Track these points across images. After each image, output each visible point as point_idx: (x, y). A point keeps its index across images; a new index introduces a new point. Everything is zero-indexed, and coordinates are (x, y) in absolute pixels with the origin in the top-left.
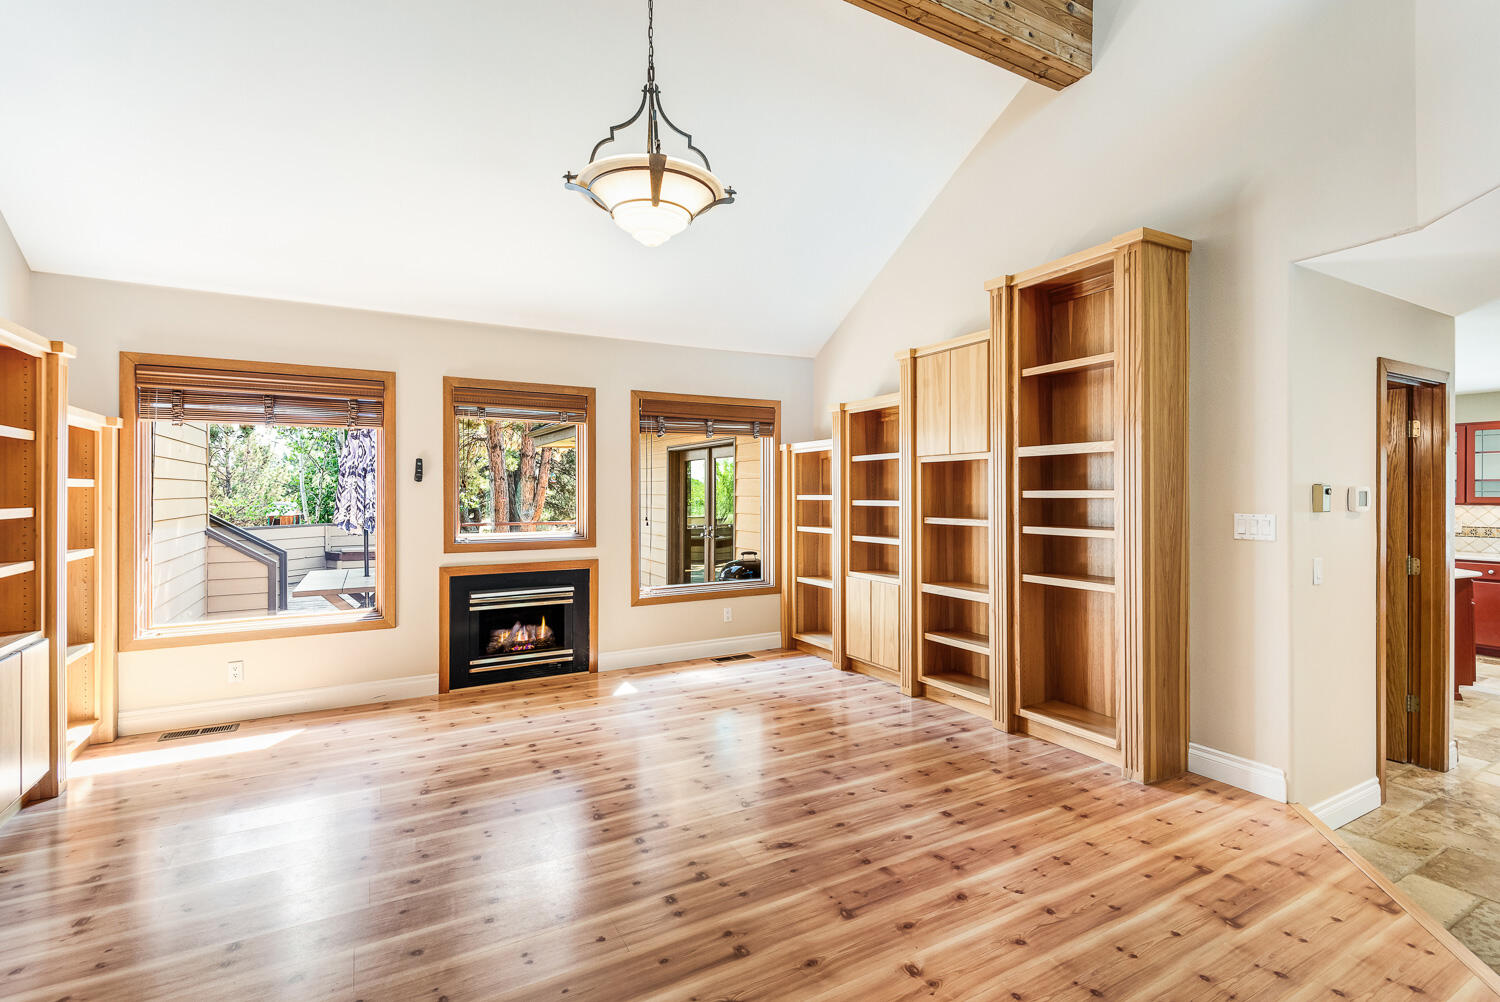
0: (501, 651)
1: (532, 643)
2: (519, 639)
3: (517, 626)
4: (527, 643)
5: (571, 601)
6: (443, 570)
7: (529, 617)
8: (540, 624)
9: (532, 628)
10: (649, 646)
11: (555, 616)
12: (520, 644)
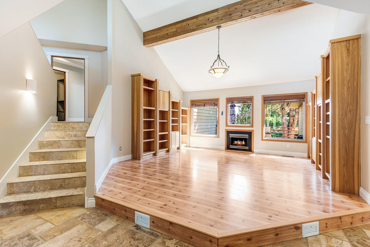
0: (235, 145)
1: (241, 145)
2: (239, 143)
3: (238, 141)
4: (240, 144)
5: (248, 138)
6: (226, 130)
7: (241, 140)
8: (243, 141)
9: (241, 142)
10: (265, 149)
11: (245, 140)
12: (239, 144)
